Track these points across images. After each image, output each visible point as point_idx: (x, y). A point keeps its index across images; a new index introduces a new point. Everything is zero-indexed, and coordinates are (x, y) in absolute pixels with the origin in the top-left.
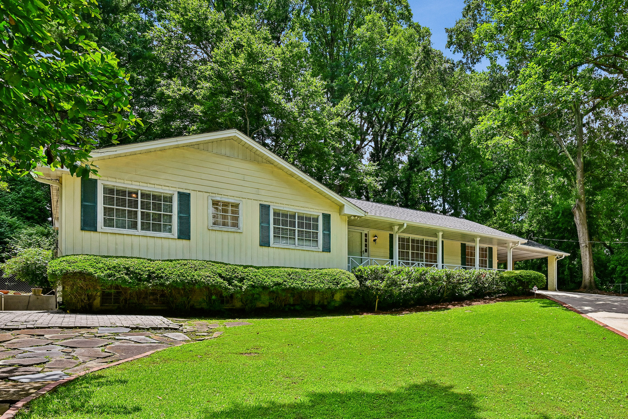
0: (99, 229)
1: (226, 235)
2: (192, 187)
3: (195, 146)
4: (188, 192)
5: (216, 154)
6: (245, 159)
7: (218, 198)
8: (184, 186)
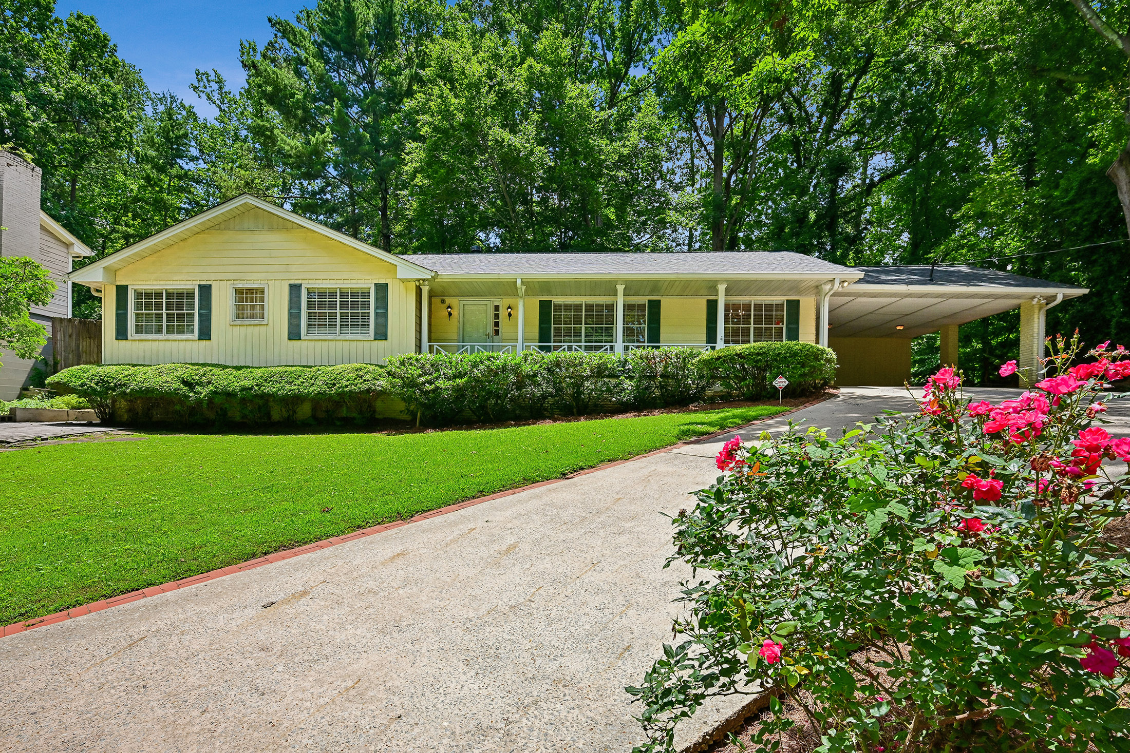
0: (129, 337)
1: (250, 329)
2: (213, 277)
3: (217, 227)
4: (208, 283)
5: (239, 230)
6: (271, 229)
7: (240, 286)
8: (205, 277)
